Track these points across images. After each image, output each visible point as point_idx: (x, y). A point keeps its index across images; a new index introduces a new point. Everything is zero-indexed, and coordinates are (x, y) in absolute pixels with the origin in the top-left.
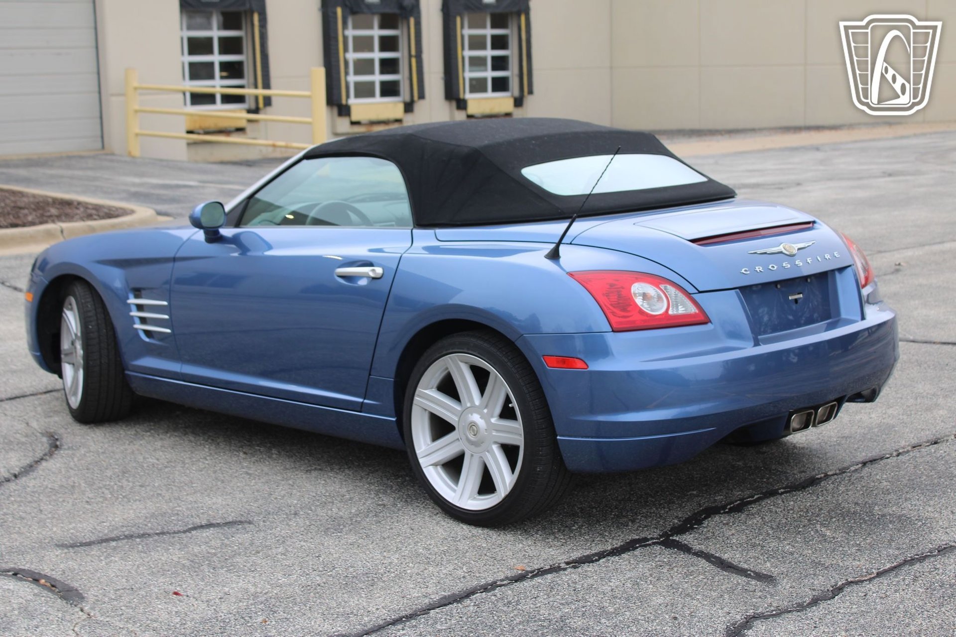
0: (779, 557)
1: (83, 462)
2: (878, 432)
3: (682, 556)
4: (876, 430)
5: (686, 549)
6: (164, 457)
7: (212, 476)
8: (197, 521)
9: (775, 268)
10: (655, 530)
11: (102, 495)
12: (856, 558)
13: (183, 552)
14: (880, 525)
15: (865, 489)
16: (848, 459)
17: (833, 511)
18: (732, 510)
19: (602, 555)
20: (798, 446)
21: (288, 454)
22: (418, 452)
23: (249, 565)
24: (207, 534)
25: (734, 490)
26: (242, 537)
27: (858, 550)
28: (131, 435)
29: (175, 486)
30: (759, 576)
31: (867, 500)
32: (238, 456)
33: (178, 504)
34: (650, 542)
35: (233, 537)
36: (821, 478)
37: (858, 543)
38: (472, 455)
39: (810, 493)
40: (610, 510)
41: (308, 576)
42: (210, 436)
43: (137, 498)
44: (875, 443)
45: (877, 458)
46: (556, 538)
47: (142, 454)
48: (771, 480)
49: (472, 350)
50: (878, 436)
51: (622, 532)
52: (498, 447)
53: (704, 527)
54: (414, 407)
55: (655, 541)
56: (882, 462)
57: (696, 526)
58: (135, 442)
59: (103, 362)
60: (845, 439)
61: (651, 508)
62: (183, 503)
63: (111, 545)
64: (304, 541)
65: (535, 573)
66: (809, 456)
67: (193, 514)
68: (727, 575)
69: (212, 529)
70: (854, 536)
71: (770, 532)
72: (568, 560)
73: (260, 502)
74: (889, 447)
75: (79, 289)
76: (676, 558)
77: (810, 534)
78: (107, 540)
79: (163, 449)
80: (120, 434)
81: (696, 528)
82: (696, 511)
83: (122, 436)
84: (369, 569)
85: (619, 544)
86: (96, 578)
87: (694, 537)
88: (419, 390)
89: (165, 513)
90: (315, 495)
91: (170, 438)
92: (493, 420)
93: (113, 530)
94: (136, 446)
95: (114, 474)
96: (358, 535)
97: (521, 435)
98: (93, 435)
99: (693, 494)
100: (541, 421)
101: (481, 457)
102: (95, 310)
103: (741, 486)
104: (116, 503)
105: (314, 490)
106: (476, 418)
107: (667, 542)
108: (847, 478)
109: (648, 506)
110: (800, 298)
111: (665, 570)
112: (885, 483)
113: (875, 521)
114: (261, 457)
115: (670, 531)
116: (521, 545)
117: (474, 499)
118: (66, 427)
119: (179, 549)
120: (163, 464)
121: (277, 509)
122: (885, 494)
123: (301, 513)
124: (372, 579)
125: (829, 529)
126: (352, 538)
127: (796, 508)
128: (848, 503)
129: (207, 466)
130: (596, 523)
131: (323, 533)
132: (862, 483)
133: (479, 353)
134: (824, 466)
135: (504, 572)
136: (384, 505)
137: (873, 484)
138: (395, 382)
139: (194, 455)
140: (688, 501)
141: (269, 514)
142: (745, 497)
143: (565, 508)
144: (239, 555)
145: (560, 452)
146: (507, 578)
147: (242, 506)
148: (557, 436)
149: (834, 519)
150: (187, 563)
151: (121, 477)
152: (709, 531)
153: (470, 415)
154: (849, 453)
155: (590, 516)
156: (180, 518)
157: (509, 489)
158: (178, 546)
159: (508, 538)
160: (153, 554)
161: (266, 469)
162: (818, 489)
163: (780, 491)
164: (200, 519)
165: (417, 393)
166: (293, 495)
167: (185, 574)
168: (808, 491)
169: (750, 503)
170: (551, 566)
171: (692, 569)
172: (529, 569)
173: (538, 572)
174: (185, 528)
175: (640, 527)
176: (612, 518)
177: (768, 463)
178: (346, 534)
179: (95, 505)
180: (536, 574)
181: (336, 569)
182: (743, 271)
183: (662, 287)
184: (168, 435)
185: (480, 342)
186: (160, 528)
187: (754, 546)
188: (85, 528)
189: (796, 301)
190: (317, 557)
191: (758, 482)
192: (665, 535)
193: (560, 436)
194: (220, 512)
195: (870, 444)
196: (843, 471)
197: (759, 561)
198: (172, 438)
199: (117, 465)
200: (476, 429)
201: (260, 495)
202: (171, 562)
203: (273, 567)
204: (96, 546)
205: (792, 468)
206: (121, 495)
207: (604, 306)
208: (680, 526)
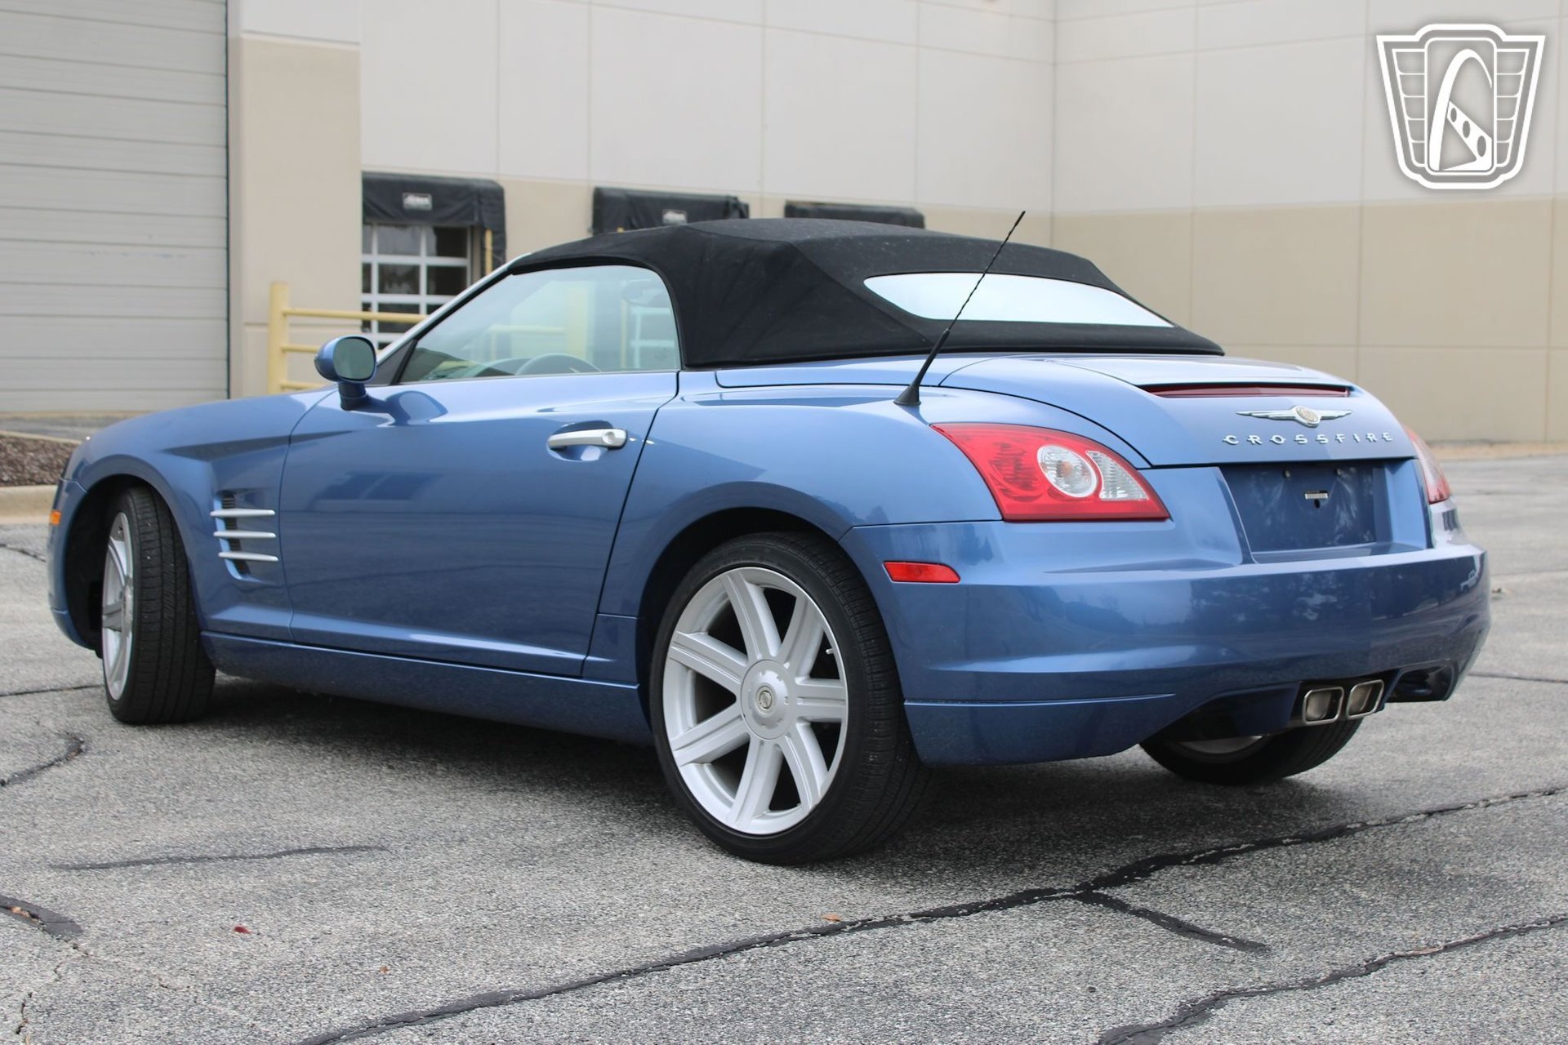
0: (1277, 921)
1: (119, 769)
2: (1454, 777)
3: (1111, 914)
4: (1452, 774)
5: (1121, 906)
6: (255, 767)
7: (329, 793)
8: (295, 845)
9: (1282, 441)
10: (1069, 880)
11: (143, 809)
12: (1410, 926)
13: (262, 881)
14: (1452, 887)
15: (1429, 843)
16: (1401, 806)
17: (1372, 868)
18: (1199, 862)
19: (973, 909)
20: (1319, 788)
21: (462, 771)
22: (671, 739)
23: (370, 899)
24: (308, 860)
25: (1206, 837)
26: (366, 865)
27: (1414, 917)
28: (206, 740)
29: (265, 802)
30: (1240, 944)
31: (1431, 856)
32: (379, 771)
33: (266, 823)
34: (1058, 895)
35: (350, 864)
36: (1356, 828)
37: (1414, 908)
38: (762, 743)
39: (1335, 845)
40: (994, 852)
41: (468, 916)
42: (336, 746)
43: (199, 814)
44: (1449, 790)
45: (1452, 807)
46: (897, 883)
47: (219, 763)
48: (1271, 827)
49: (767, 560)
50: (1455, 781)
51: (1012, 880)
52: (806, 726)
53: (1153, 880)
54: (669, 663)
55: (1066, 893)
56: (1459, 813)
57: (1139, 878)
58: (210, 749)
59: (166, 616)
60: (1398, 783)
61: (1064, 853)
62: (274, 822)
63: (143, 869)
64: (471, 873)
65: (857, 926)
66: (1337, 800)
67: (290, 836)
68: (1187, 942)
69: (316, 854)
70: (1407, 900)
71: (1264, 890)
72: (915, 912)
73: (405, 825)
74: (1472, 794)
75: (135, 500)
76: (1101, 916)
77: (1333, 894)
78: (138, 863)
79: (256, 758)
80: (187, 739)
81: (1138, 880)
82: (1140, 859)
83: (191, 741)
84: (575, 910)
85: (1005, 895)
86: (108, 907)
87: (1133, 891)
88: (678, 633)
89: (242, 833)
90: (498, 819)
91: (270, 745)
92: (799, 681)
93: (150, 851)
94: (212, 754)
95: (167, 785)
96: (562, 869)
97: (844, 700)
98: (143, 739)
99: (1137, 839)
100: (878, 675)
101: (777, 745)
102: (159, 531)
103: (1219, 832)
104: (162, 819)
105: (498, 813)
106: (770, 678)
107: (1087, 894)
108: (1398, 830)
109: (1059, 850)
110: (1324, 499)
111: (1080, 932)
112: (1464, 838)
113: (1445, 882)
114: (417, 773)
115: (1093, 882)
116: (837, 890)
117: (763, 816)
118: (101, 728)
119: (256, 877)
120: (251, 776)
121: (431, 834)
122: (1463, 851)
123: (471, 839)
124: (575, 924)
125: (1365, 890)
126: (552, 872)
127: (1311, 863)
128: (1400, 860)
129: (324, 780)
130: (969, 868)
131: (504, 865)
132: (1424, 836)
133: (779, 565)
134: (1360, 814)
135: (804, 923)
136: (613, 835)
137: (1443, 838)
138: (639, 622)
139: (304, 767)
140: (1128, 846)
141: (418, 839)
142: (1226, 845)
143: (917, 847)
144: (357, 886)
145: (909, 732)
146: (808, 930)
147: (373, 829)
148: (904, 701)
149: (1375, 879)
150: (267, 894)
151: (177, 789)
152: (1160, 885)
153: (761, 674)
154: (1406, 801)
155: (959, 859)
156: (265, 839)
157: (820, 795)
158: (256, 873)
159: (816, 881)
160: (210, 881)
161: (422, 788)
162: (1350, 840)
163: (1284, 841)
164: (298, 841)
165: (674, 639)
166: (460, 819)
167: (260, 907)
168: (1332, 842)
169: (1234, 853)
170: (885, 918)
171: (1127, 931)
172: (847, 920)
173: (862, 925)
174: (272, 853)
175: (1043, 875)
176: (997, 863)
177: (1267, 806)
178: (543, 867)
179: (127, 821)
180: (859, 927)
181: (518, 909)
182: (1227, 439)
183: (1090, 454)
184: (268, 742)
185: (781, 547)
186: (229, 850)
187: (1235, 906)
188: (103, 847)
189: (1317, 502)
190: (489, 893)
191: (1249, 828)
192: (1085, 886)
193: (910, 701)
194: (335, 835)
195: (1441, 790)
196: (1393, 821)
197: (1243, 925)
198: (273, 746)
199: (175, 774)
200: (769, 697)
201: (406, 818)
202: (239, 892)
203: (411, 903)
204: (118, 869)
205: (1307, 813)
206: (174, 810)
207: (991, 480)
208: (1109, 877)
